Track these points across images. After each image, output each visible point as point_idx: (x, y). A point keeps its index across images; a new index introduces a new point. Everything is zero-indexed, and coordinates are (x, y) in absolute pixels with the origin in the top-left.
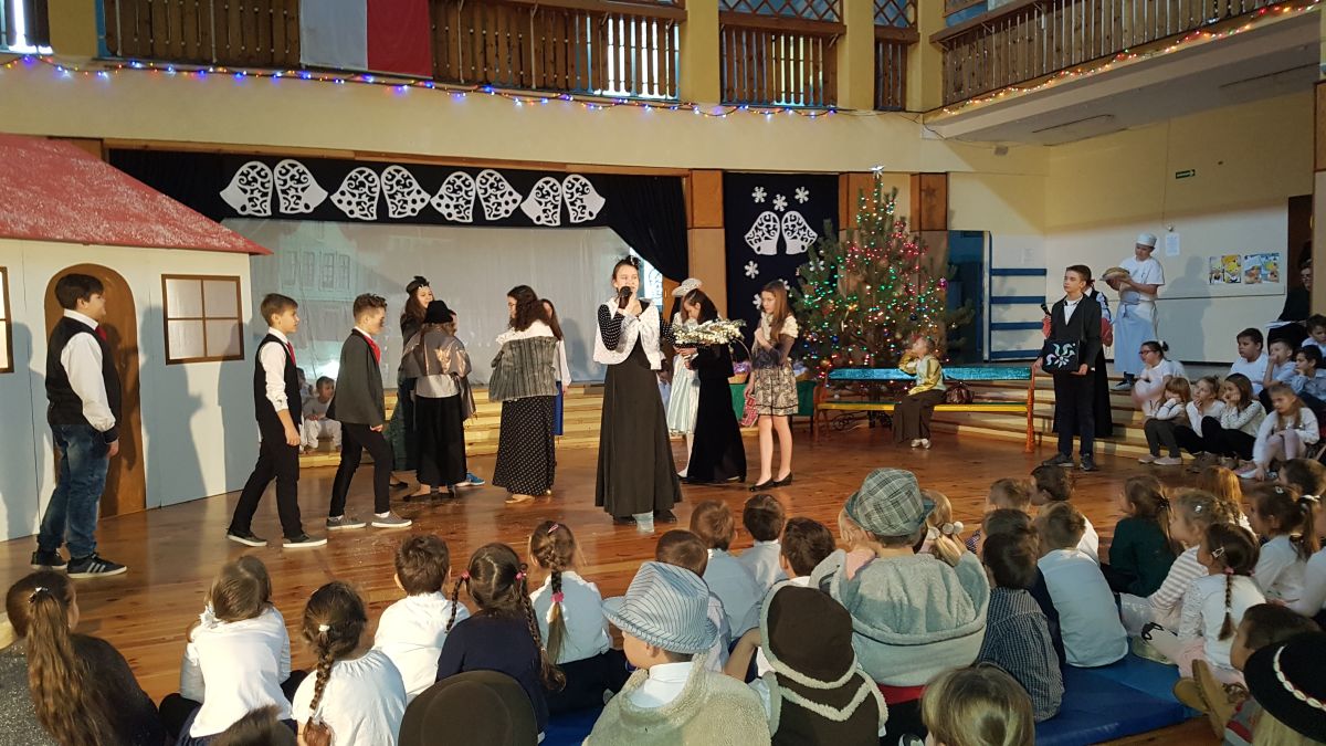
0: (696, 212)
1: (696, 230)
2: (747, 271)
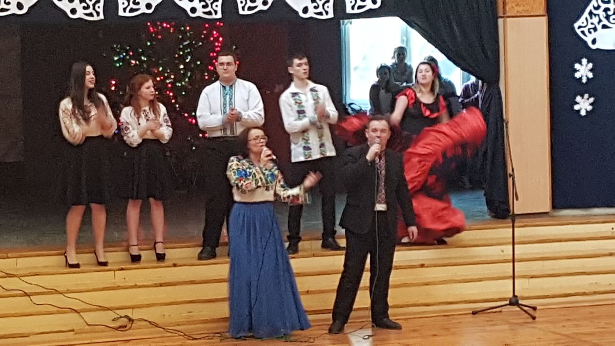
1: (508, 19)
2: (578, 71)
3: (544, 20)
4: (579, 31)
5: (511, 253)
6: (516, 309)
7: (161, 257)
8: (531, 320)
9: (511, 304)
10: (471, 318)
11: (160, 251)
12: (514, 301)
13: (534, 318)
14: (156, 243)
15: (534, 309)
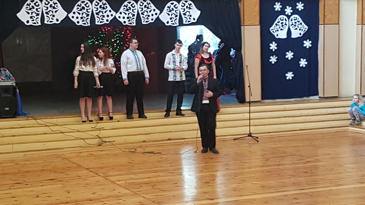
0: (246, 17)
1: (245, 27)
2: (271, 46)
3: (259, 27)
4: (271, 31)
5: (249, 116)
6: (251, 138)
7: (111, 118)
8: (257, 142)
9: (249, 136)
10: (233, 142)
11: (111, 116)
12: (250, 135)
13: (258, 141)
14: (109, 113)
15: (257, 138)
